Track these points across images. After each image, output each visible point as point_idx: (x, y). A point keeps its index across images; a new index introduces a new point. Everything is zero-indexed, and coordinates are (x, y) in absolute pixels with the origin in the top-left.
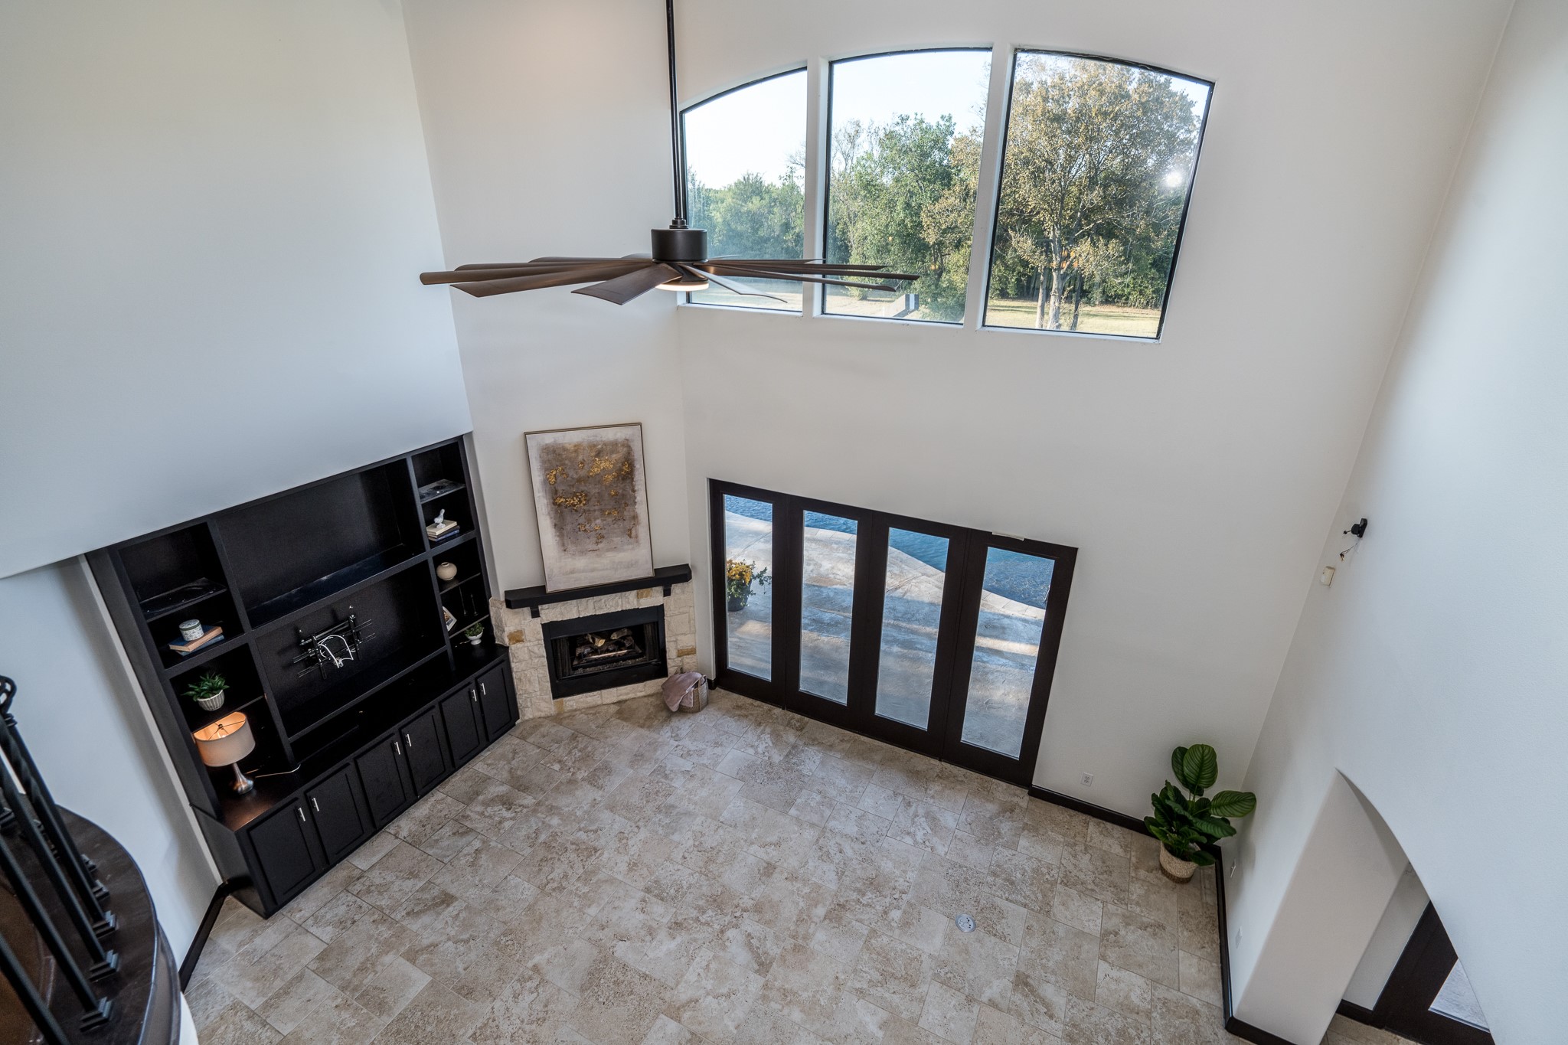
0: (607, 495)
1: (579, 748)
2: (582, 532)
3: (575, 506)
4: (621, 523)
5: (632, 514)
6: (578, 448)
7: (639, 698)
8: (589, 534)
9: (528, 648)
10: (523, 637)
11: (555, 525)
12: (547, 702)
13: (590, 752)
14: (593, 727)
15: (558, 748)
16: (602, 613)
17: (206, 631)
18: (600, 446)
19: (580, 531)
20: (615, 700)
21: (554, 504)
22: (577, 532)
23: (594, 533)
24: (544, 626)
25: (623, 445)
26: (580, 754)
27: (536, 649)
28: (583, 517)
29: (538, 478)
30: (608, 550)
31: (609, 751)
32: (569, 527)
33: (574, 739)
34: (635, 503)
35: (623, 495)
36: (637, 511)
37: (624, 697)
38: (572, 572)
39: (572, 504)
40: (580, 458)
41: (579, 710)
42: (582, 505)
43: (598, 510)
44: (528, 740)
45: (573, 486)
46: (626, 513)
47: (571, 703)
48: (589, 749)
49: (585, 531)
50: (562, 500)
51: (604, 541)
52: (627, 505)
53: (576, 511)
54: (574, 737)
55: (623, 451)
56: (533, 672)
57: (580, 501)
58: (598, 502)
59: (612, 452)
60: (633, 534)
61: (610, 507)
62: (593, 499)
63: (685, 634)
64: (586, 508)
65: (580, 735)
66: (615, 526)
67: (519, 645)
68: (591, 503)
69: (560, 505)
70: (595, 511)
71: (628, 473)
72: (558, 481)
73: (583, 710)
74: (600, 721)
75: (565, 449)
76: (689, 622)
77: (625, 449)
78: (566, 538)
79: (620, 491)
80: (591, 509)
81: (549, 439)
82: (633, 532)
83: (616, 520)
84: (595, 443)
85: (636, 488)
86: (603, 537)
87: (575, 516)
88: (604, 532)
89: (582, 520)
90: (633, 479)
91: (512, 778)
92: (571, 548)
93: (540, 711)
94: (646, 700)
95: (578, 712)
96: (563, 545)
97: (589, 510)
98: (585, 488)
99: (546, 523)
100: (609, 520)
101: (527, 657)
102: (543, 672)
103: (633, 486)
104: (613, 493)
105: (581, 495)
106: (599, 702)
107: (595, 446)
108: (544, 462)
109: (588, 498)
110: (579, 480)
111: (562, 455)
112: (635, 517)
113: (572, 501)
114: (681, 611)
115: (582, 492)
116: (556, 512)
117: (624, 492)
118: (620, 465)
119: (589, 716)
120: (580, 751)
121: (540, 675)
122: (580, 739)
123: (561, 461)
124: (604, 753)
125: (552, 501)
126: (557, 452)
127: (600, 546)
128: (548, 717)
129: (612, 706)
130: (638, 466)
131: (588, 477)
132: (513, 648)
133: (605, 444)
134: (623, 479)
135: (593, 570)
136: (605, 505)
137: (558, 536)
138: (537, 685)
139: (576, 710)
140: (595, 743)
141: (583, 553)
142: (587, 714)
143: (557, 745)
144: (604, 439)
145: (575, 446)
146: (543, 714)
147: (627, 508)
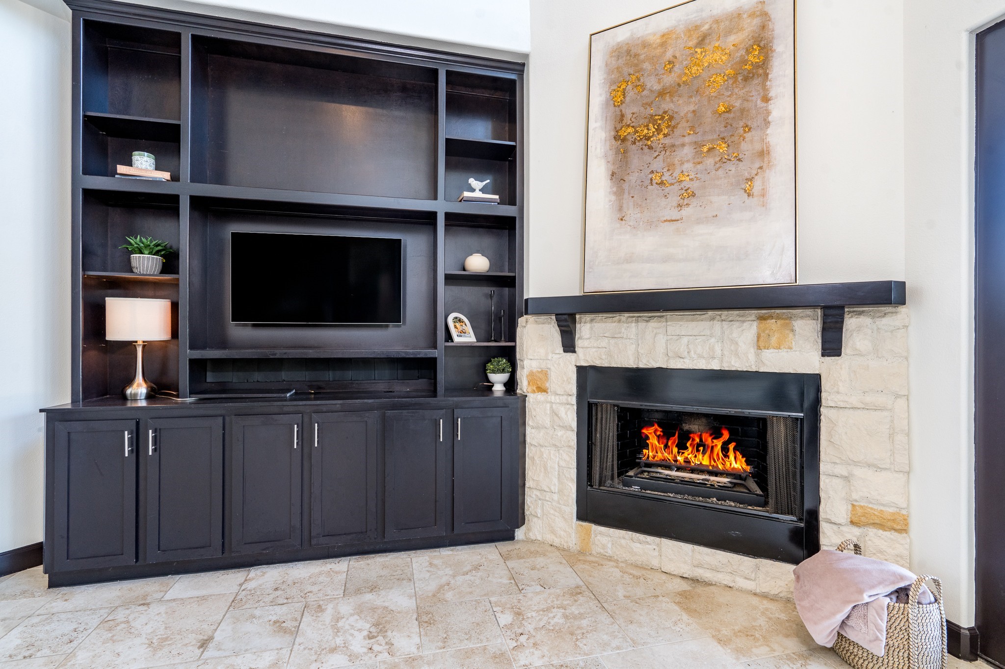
0: (709, 113)
1: (568, 612)
2: (655, 186)
3: (648, 139)
4: (731, 167)
5: (758, 147)
6: (666, 38)
7: (741, 590)
8: (667, 190)
9: (551, 407)
10: (547, 385)
11: (613, 174)
12: (565, 520)
13: (579, 628)
14: (621, 593)
15: (538, 593)
16: (679, 366)
17: (158, 168)
18: (706, 27)
19: (651, 184)
20: (687, 571)
21: (616, 138)
22: (646, 187)
23: (676, 187)
24: (582, 371)
25: (752, 15)
26: (562, 621)
27: (562, 411)
28: (661, 158)
29: (599, 96)
30: (699, 221)
31: (618, 648)
32: (633, 178)
33: (572, 594)
34: (767, 123)
35: (742, 111)
36: (769, 139)
37: (708, 575)
38: (629, 260)
39: (645, 136)
40: (669, 55)
41: (617, 561)
42: (661, 136)
43: (690, 144)
44: (508, 563)
45: (650, 105)
46: (744, 146)
47: (604, 540)
48: (584, 623)
49: (662, 183)
50: (630, 130)
51: (694, 202)
52: (748, 128)
53: (650, 148)
54: (575, 592)
55: (750, 26)
56: (552, 452)
57: (659, 130)
58: (692, 128)
59: (729, 32)
60: (756, 190)
61: (715, 136)
62: (683, 124)
63: (878, 469)
64: (667, 141)
65: (587, 593)
66: (721, 172)
67: (540, 396)
68: (678, 132)
69: (624, 140)
70: (683, 145)
71: (757, 66)
72: (628, 99)
73: (621, 565)
74: (639, 592)
75: (645, 45)
76: (891, 436)
77: (756, 21)
78: (626, 196)
79: (737, 104)
80: (677, 143)
81: (622, 35)
82: (757, 184)
83: (723, 161)
84: (698, 23)
85: (772, 94)
86: (693, 195)
87: (648, 157)
88: (694, 185)
89: (657, 165)
90: (767, 75)
91: (434, 596)
92: (632, 214)
93: (553, 532)
94: (755, 601)
95: (612, 563)
96: (620, 209)
97: (673, 146)
98: (672, 106)
99: (599, 171)
100: (710, 161)
101: (548, 422)
102: (568, 459)
103: (765, 89)
104: (722, 109)
105: (662, 118)
106: (655, 563)
107: (697, 27)
108: (610, 72)
109: (673, 123)
110: (662, 94)
111: (639, 55)
112: (764, 154)
113: (646, 131)
114: (868, 399)
115: (665, 112)
116: (617, 152)
117: (746, 104)
118: (743, 52)
119: (626, 576)
120: (566, 617)
121: (562, 464)
122: (581, 599)
123: (636, 65)
124: (605, 646)
125: (613, 133)
126: (632, 52)
127: (686, 212)
128: (564, 550)
129: (679, 580)
130: (782, 49)
131: (679, 85)
132: (531, 400)
133: (717, 22)
134: (746, 79)
135: (667, 259)
136: (705, 132)
137: (615, 193)
138: (555, 481)
139: (610, 559)
140: (604, 618)
141: (651, 224)
142: (624, 572)
143: (539, 588)
144: (715, 12)
145: (663, 36)
146: (557, 542)
147: (748, 136)
